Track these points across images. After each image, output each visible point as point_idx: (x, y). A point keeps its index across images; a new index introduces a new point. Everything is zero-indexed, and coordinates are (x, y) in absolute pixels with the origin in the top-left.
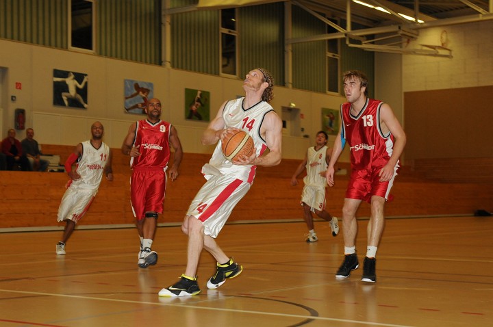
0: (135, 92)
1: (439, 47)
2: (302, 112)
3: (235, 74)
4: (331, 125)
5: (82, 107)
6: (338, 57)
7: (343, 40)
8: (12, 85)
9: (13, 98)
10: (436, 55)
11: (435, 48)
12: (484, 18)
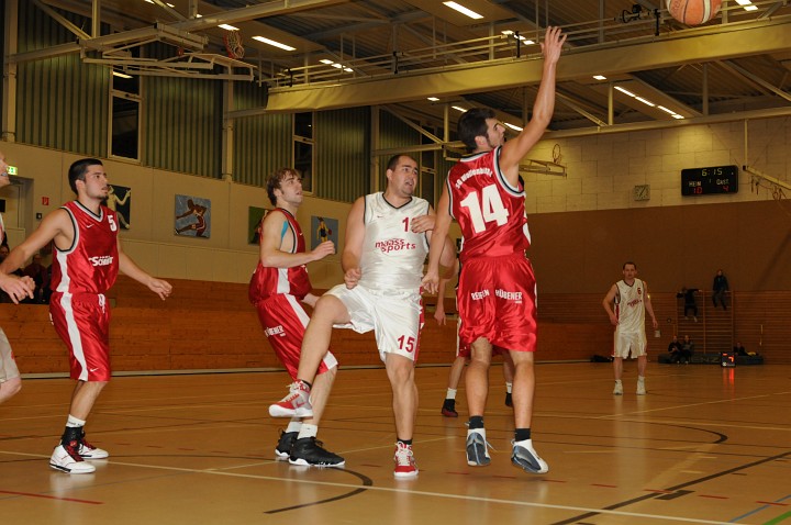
0: (188, 210)
1: (551, 163)
3: (310, 191)
5: (123, 227)
6: (434, 172)
7: (440, 152)
8: (37, 200)
9: (39, 216)
10: (547, 173)
11: (545, 164)
12: (603, 131)
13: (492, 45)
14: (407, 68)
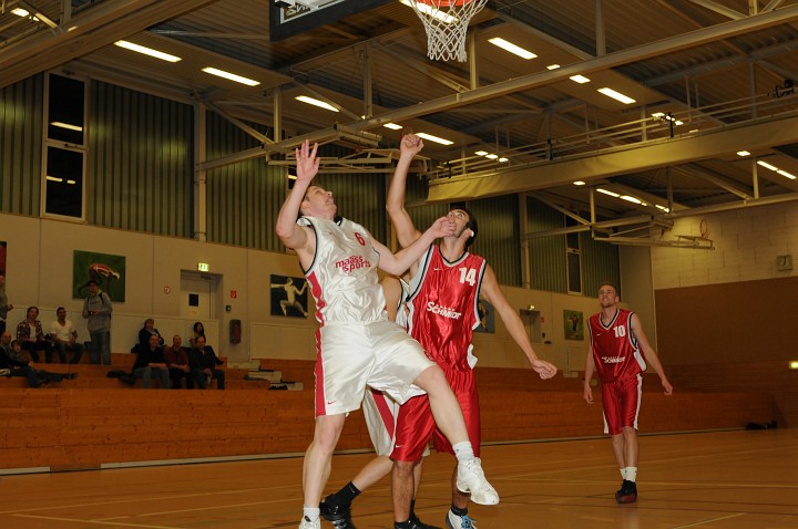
1: (699, 238)
2: (542, 315)
4: (575, 329)
5: (302, 316)
6: (579, 252)
7: (589, 233)
8: (227, 294)
9: (228, 308)
10: (695, 247)
11: (693, 239)
12: (749, 205)
13: (644, 127)
14: (562, 154)
